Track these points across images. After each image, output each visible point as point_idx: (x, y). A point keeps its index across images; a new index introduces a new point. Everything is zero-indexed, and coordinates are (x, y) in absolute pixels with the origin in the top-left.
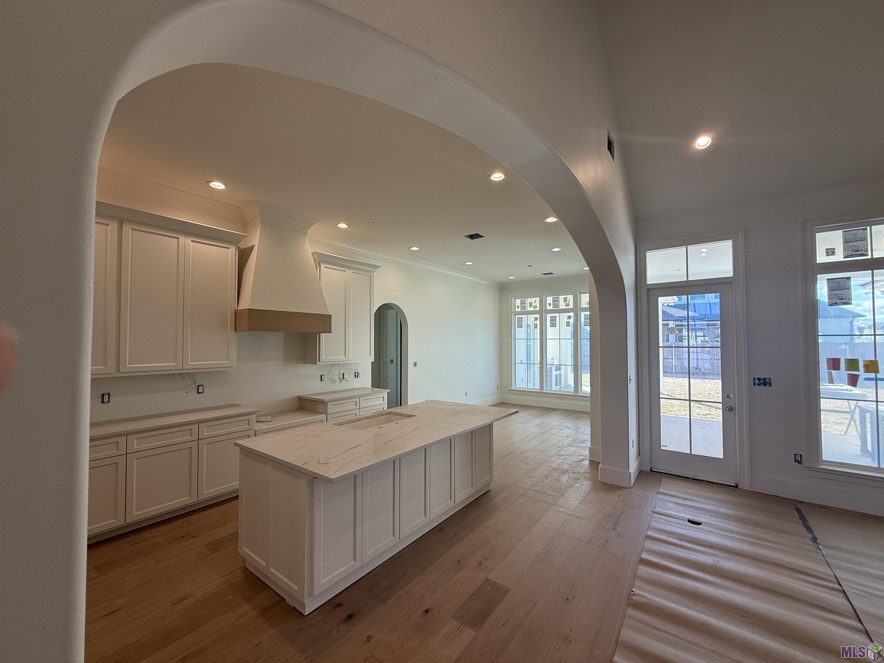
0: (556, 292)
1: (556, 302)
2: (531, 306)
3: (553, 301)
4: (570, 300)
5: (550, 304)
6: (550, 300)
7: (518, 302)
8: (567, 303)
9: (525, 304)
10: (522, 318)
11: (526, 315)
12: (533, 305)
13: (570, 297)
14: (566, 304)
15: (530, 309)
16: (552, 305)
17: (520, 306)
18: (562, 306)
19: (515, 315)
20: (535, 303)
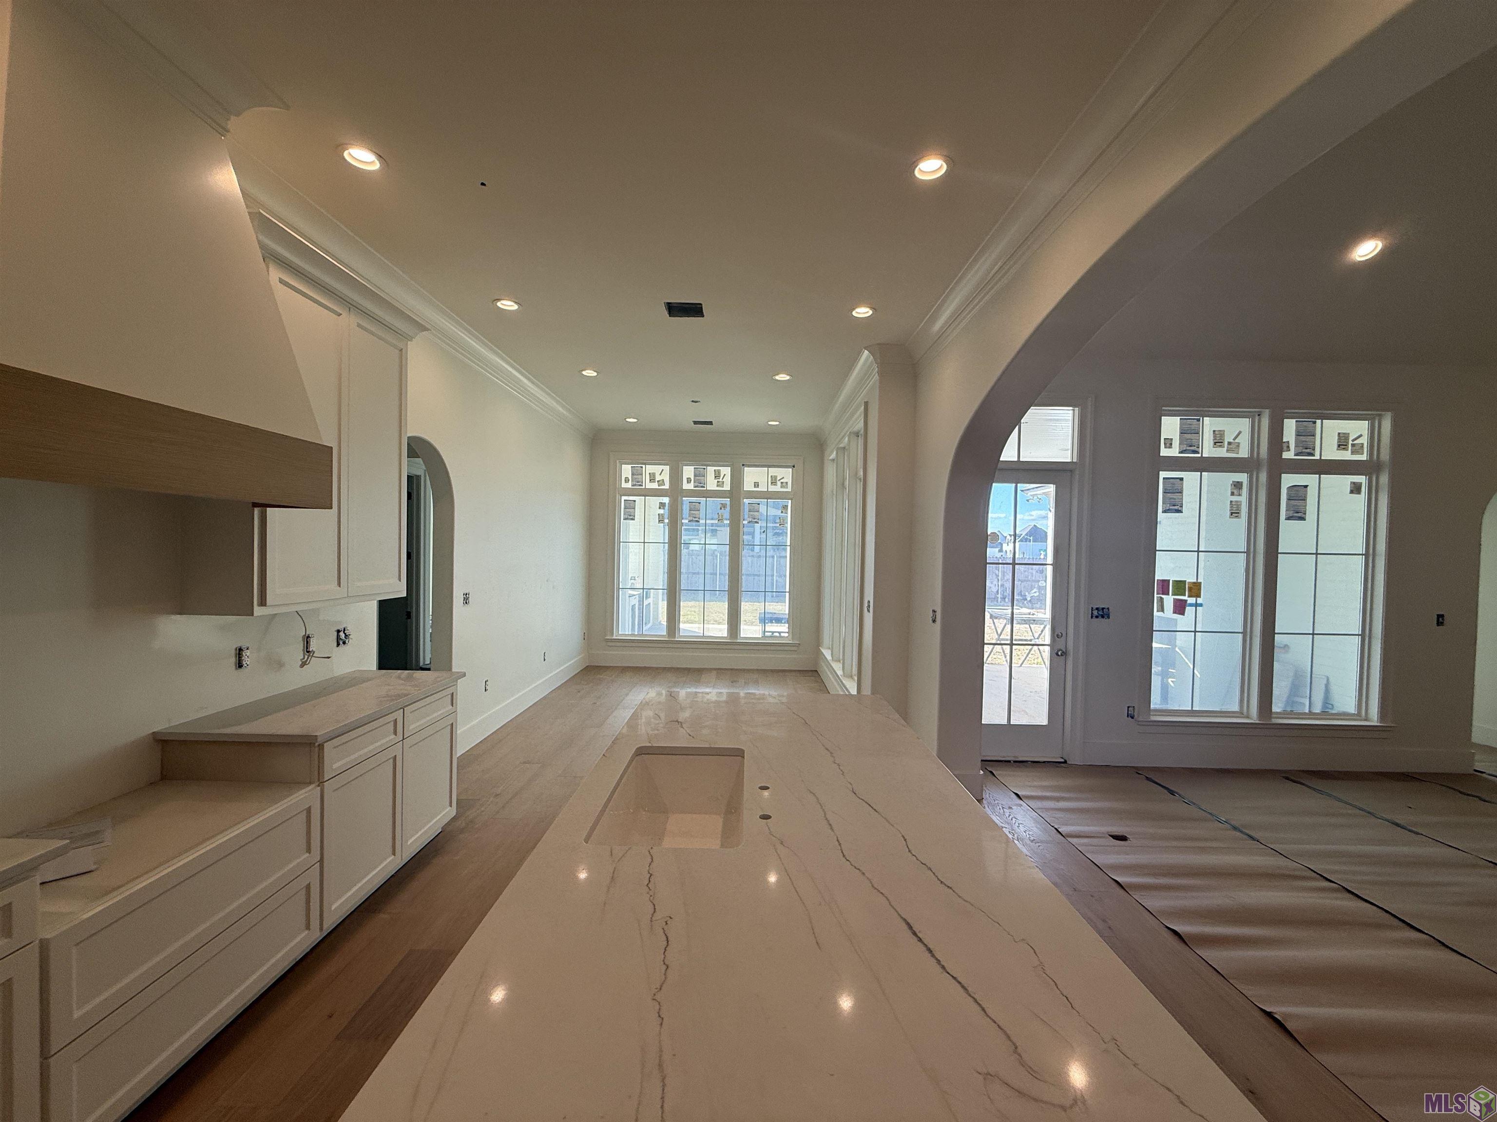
0: (702, 459)
1: (699, 476)
2: (652, 480)
3: (695, 476)
4: (725, 475)
5: (689, 480)
6: (688, 471)
7: (627, 470)
8: (721, 480)
9: (642, 475)
10: (635, 501)
11: (644, 497)
12: (657, 480)
13: (726, 471)
14: (718, 482)
15: (650, 486)
16: (692, 481)
17: (630, 479)
18: (711, 485)
19: (621, 496)
20: (660, 474)
